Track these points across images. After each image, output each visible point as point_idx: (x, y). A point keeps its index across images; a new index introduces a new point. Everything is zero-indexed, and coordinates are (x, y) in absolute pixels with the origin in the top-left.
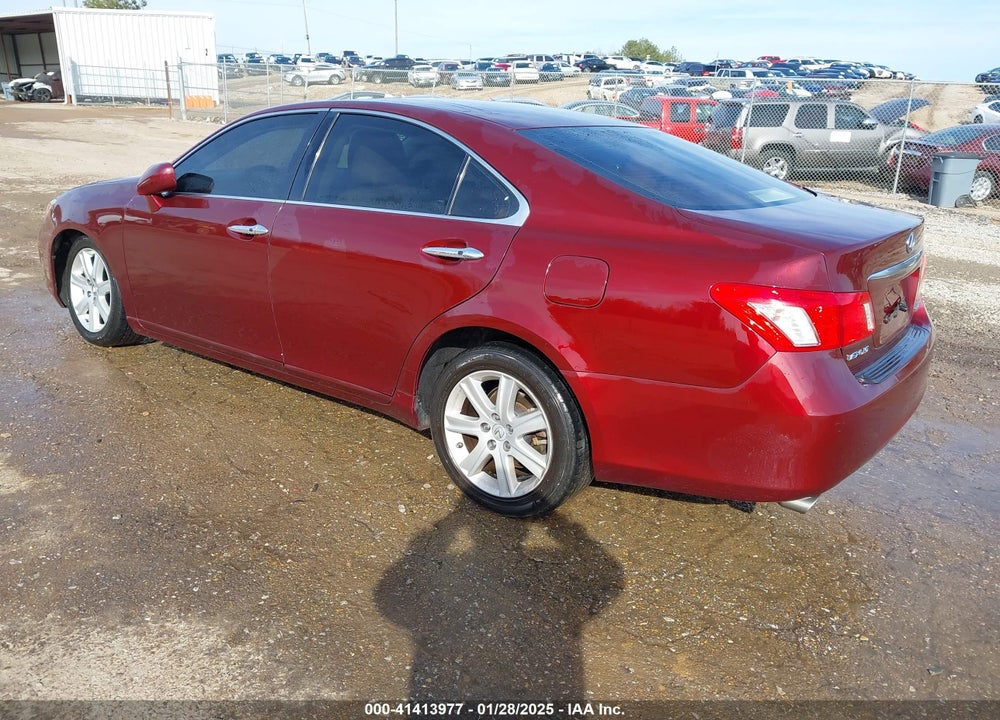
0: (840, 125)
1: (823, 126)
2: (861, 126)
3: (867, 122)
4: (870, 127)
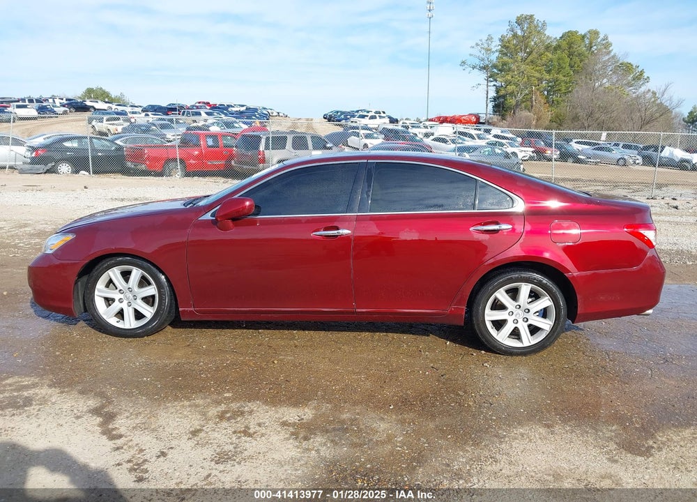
0: (315, 148)
1: (307, 148)
2: (325, 148)
3: (328, 145)
4: (330, 148)
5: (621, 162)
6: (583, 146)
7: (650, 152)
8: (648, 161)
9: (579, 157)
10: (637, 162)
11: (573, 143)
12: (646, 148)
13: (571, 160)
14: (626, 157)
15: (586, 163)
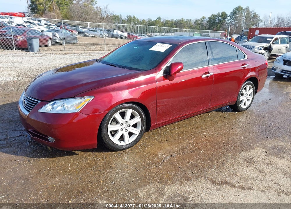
5: (101, 36)
6: (84, 29)
7: (109, 32)
8: (110, 36)
9: (86, 34)
10: (107, 36)
11: (79, 28)
12: (108, 30)
13: (82, 35)
14: (103, 34)
15: (89, 37)
